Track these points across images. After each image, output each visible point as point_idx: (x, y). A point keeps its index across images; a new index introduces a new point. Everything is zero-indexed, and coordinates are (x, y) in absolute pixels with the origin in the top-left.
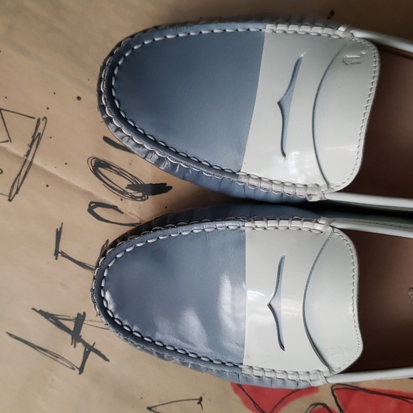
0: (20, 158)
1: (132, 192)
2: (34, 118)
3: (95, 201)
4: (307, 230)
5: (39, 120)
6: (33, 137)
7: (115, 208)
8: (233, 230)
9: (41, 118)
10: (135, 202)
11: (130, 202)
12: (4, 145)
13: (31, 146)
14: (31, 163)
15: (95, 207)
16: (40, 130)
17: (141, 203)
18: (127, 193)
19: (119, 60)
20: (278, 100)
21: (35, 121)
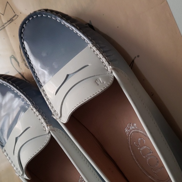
0: (3, 23)
1: (27, 62)
2: (15, 13)
3: (14, 56)
4: (43, 126)
5: (16, 15)
6: (11, 19)
7: (18, 63)
8: (27, 104)
9: (17, 15)
10: (25, 66)
11: (24, 65)
12: (1, 15)
13: (8, 22)
14: (5, 27)
15: (12, 57)
16: (14, 19)
17: (27, 68)
18: (25, 62)
19: (34, 16)
20: (68, 74)
21: (14, 14)
